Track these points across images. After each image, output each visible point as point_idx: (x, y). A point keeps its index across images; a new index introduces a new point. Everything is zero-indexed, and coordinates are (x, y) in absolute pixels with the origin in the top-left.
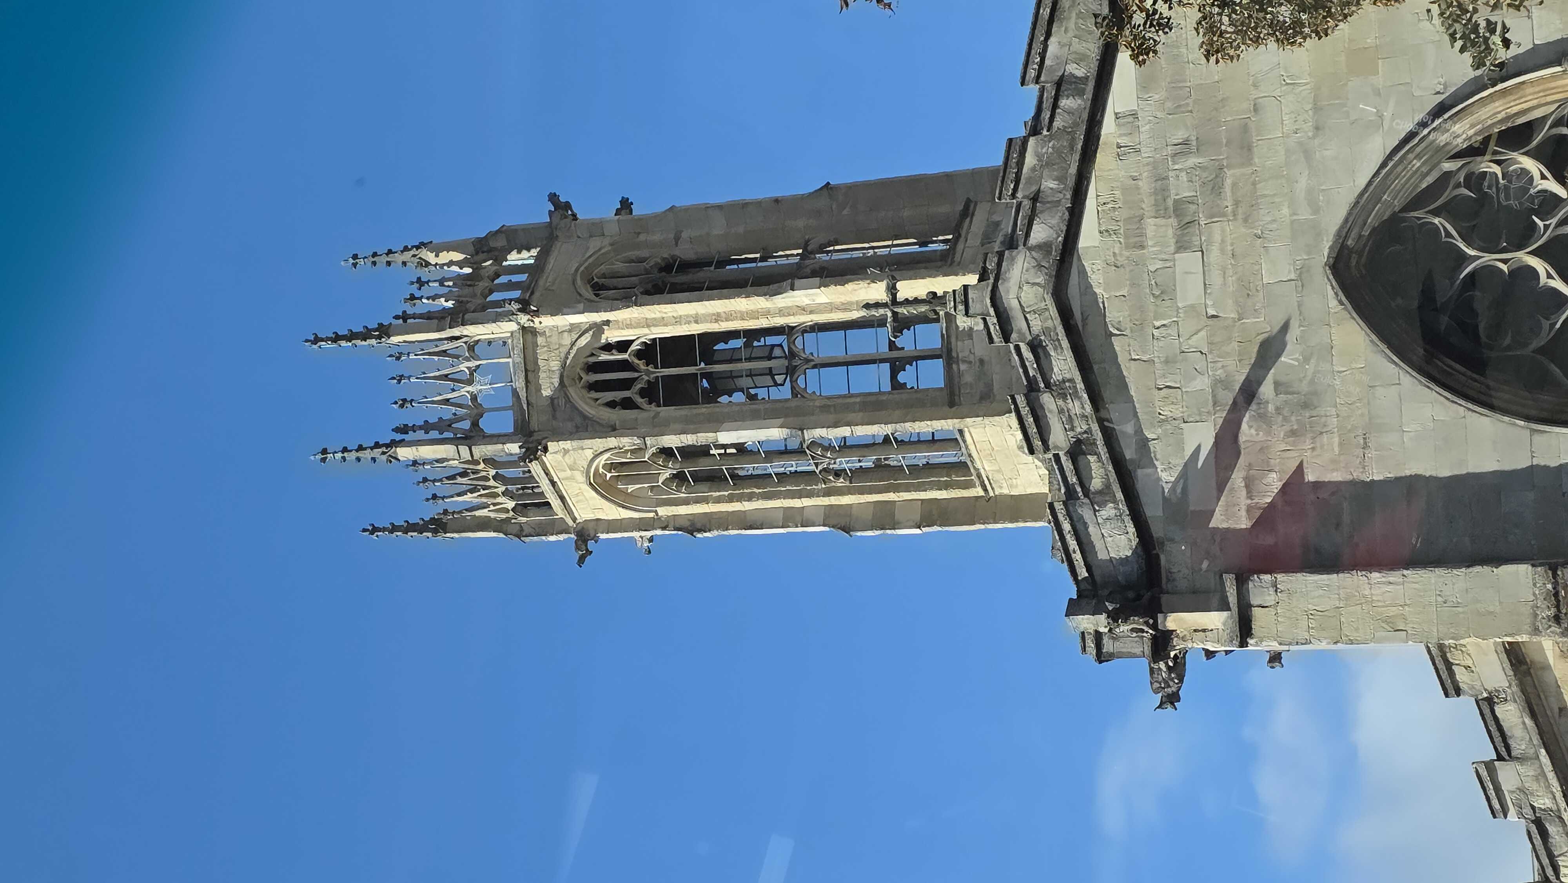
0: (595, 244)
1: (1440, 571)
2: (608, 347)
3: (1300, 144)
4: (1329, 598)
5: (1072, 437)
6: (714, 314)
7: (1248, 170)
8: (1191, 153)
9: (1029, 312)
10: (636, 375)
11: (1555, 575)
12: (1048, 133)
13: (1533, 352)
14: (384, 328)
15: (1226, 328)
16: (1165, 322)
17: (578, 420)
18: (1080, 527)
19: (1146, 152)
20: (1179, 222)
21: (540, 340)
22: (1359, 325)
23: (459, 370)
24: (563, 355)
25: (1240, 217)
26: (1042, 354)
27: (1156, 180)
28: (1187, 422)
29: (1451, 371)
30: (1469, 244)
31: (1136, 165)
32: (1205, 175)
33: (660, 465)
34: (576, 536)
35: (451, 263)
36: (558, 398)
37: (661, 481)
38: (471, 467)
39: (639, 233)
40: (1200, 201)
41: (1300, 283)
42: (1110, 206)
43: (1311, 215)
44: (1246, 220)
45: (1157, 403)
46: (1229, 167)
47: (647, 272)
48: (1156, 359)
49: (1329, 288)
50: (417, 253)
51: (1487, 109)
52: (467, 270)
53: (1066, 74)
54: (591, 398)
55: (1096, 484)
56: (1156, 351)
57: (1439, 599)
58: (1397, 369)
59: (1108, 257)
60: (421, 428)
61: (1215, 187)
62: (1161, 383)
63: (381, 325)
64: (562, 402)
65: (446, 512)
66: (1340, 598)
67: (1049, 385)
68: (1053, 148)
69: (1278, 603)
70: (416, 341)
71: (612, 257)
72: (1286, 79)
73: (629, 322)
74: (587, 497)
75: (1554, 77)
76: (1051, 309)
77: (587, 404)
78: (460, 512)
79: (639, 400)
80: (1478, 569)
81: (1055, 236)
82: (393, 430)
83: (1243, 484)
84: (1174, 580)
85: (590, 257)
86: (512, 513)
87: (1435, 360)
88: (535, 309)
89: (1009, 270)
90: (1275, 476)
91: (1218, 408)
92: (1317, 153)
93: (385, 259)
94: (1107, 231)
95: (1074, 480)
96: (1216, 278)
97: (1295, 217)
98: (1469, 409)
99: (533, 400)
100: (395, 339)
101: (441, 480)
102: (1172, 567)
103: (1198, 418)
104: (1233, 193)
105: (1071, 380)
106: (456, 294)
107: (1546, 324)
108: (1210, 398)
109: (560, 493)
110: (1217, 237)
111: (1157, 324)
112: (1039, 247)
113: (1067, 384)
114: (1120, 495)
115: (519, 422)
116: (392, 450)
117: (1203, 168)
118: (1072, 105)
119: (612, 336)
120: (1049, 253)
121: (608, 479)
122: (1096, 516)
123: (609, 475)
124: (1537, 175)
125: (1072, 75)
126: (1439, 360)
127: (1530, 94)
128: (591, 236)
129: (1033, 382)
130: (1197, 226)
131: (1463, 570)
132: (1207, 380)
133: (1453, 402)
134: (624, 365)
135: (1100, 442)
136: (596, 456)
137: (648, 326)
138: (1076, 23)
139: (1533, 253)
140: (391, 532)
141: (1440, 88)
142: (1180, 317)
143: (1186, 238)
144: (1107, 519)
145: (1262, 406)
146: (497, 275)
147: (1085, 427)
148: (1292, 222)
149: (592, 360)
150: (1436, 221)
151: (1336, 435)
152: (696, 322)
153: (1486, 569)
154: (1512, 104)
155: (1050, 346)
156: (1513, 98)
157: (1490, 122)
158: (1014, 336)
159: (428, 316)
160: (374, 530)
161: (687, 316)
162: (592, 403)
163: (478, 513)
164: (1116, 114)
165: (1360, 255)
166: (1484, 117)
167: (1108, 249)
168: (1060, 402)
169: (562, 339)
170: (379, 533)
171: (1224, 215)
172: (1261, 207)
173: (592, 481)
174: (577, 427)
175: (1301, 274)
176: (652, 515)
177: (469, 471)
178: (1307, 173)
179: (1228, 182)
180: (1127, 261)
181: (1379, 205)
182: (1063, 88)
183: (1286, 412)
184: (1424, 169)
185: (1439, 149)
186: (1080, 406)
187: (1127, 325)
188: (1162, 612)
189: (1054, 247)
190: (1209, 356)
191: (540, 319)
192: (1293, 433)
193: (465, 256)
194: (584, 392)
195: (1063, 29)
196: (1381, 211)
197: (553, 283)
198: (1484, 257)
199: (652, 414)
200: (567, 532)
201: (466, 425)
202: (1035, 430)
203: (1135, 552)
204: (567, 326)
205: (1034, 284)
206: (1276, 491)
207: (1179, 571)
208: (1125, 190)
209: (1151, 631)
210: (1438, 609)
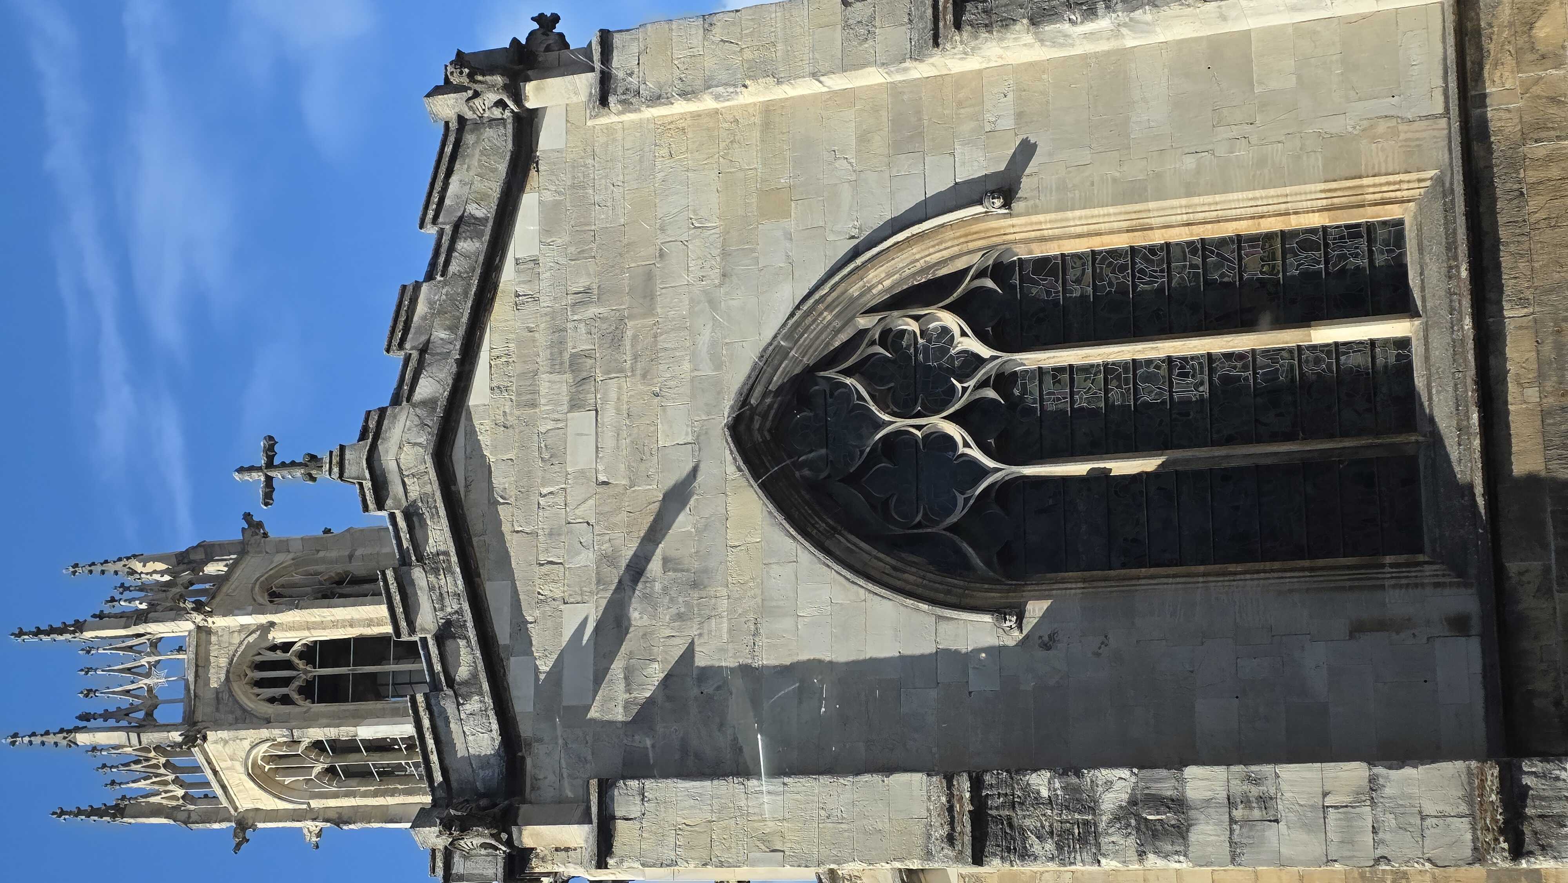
0: (279, 558)
1: (825, 780)
2: (274, 648)
3: (705, 292)
4: (700, 809)
5: (441, 619)
6: (367, 619)
7: (650, 321)
8: (592, 302)
9: (408, 476)
10: (294, 673)
11: (950, 786)
12: (442, 279)
13: (944, 530)
14: (80, 624)
15: (615, 496)
16: (552, 489)
17: (239, 713)
18: (440, 723)
19: (546, 301)
20: (574, 378)
21: (214, 639)
22: (757, 493)
23: (140, 664)
24: (231, 653)
25: (638, 372)
26: (417, 524)
27: (554, 332)
28: (567, 603)
29: (854, 548)
30: (884, 408)
31: (534, 316)
32: (605, 326)
33: (312, 759)
34: (236, 824)
35: (155, 572)
36: (223, 691)
37: (313, 775)
38: (143, 754)
39: (318, 551)
40: (598, 355)
41: (697, 447)
42: (505, 359)
43: (713, 371)
44: (644, 376)
45: (538, 581)
46: (631, 317)
47: (321, 583)
48: (539, 531)
49: (728, 452)
50: (127, 563)
51: (904, 256)
52: (167, 578)
53: (466, 214)
54: (254, 694)
55: (463, 672)
56: (541, 523)
57: (822, 813)
58: (794, 544)
59: (497, 417)
60: (101, 716)
61: (615, 339)
62: (542, 558)
63: (77, 621)
64: (226, 696)
65: (124, 798)
66: (712, 810)
67: (422, 558)
68: (446, 295)
69: (644, 815)
70: (107, 637)
71: (292, 571)
72: (694, 222)
73: (292, 625)
74: (247, 787)
75: (975, 219)
76: (431, 472)
77: (249, 699)
78: (136, 798)
79: (295, 696)
80: (867, 777)
81: (441, 391)
82: (77, 718)
83: (622, 676)
84: (539, 789)
85: (271, 570)
86: (181, 801)
87: (836, 535)
88: (210, 610)
89: (390, 428)
90: (657, 666)
91: (601, 587)
92: (723, 303)
93: (99, 568)
94: (499, 388)
95: (439, 668)
96: (608, 441)
97: (696, 373)
98: (870, 591)
99: (200, 693)
100: (88, 635)
101: (117, 767)
102: (538, 772)
103: (579, 599)
104: (632, 346)
105: (446, 553)
106: (151, 598)
107: (961, 499)
108: (594, 575)
109: (222, 783)
110: (613, 395)
111: (545, 491)
112: (424, 403)
113: (441, 557)
114: (486, 686)
115: (187, 713)
116: (72, 736)
117: (603, 319)
118: (468, 248)
119: (278, 636)
120: (434, 409)
121: (266, 770)
122: (459, 711)
123: (267, 767)
124: (957, 332)
125: (472, 216)
126: (843, 536)
127: (950, 240)
128: (277, 552)
129: (406, 555)
130: (593, 382)
131: (850, 778)
132: (591, 555)
133: (853, 582)
134: (287, 665)
135: (470, 624)
136: (253, 747)
137: (309, 629)
138: (480, 160)
139: (949, 418)
140: (76, 815)
141: (854, 232)
142: (568, 484)
143: (581, 396)
144: (471, 714)
145: (648, 585)
146: (191, 584)
147: (456, 607)
148: (693, 379)
149: (259, 658)
150: (848, 381)
151: (725, 620)
152: (351, 626)
153: (877, 778)
154: (932, 250)
155: (427, 514)
156: (932, 243)
157: (908, 272)
158: (389, 502)
159: (121, 615)
160: (63, 813)
161: (344, 621)
162: (253, 697)
163: (153, 800)
164: (516, 260)
165: (765, 416)
166: (901, 265)
167: (498, 408)
168: (432, 578)
169: (232, 638)
170: (67, 817)
171: (621, 371)
172: (660, 361)
173: (250, 772)
174: (236, 719)
175: (698, 436)
176: (305, 806)
177: (142, 758)
178: (712, 324)
179: (629, 333)
180: (517, 421)
181: (786, 362)
182: (461, 230)
183: (673, 593)
184: (837, 324)
185: (853, 301)
186: (454, 582)
187: (512, 492)
188: (517, 825)
189: (439, 403)
190: (596, 527)
191: (212, 619)
192: (680, 617)
193: (167, 566)
194: (248, 687)
195: (466, 166)
196: (788, 369)
197: (234, 590)
198: (896, 422)
199: (305, 709)
200: (228, 820)
201: (140, 715)
202: (401, 610)
203: (497, 753)
204: (237, 626)
205: (415, 444)
206: (656, 683)
207: (545, 778)
208: (520, 343)
209: (504, 849)
210: (820, 826)
